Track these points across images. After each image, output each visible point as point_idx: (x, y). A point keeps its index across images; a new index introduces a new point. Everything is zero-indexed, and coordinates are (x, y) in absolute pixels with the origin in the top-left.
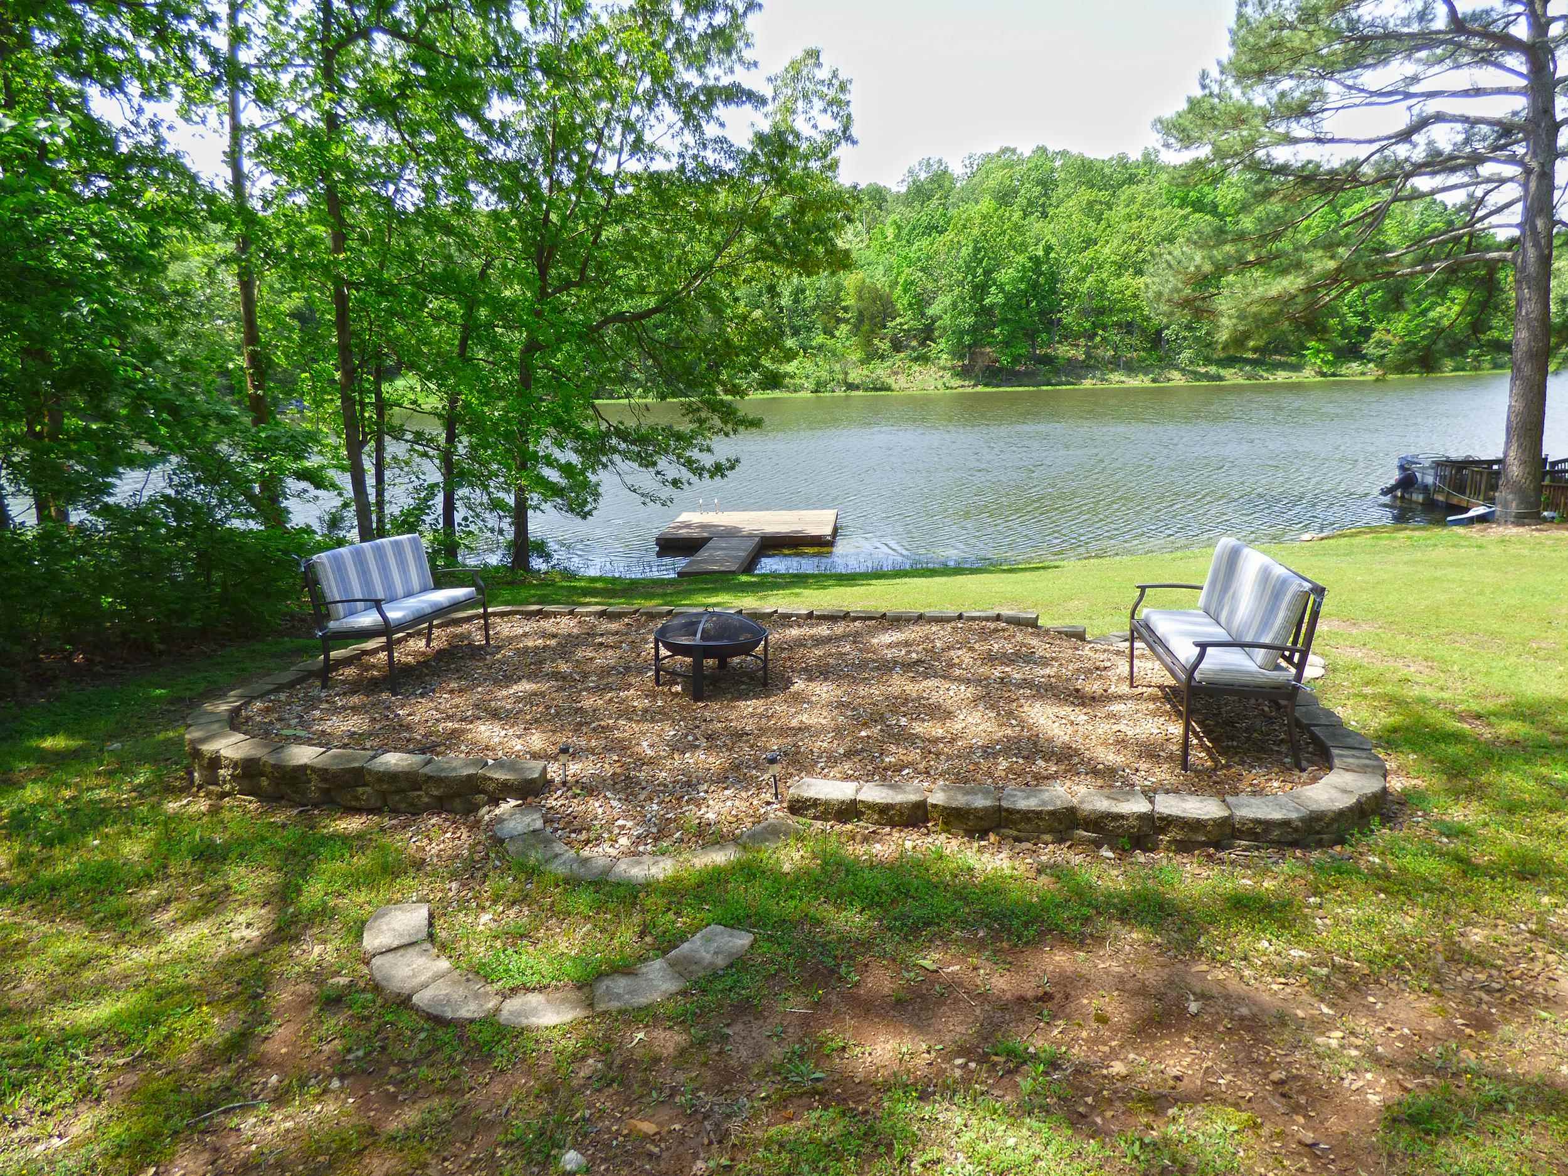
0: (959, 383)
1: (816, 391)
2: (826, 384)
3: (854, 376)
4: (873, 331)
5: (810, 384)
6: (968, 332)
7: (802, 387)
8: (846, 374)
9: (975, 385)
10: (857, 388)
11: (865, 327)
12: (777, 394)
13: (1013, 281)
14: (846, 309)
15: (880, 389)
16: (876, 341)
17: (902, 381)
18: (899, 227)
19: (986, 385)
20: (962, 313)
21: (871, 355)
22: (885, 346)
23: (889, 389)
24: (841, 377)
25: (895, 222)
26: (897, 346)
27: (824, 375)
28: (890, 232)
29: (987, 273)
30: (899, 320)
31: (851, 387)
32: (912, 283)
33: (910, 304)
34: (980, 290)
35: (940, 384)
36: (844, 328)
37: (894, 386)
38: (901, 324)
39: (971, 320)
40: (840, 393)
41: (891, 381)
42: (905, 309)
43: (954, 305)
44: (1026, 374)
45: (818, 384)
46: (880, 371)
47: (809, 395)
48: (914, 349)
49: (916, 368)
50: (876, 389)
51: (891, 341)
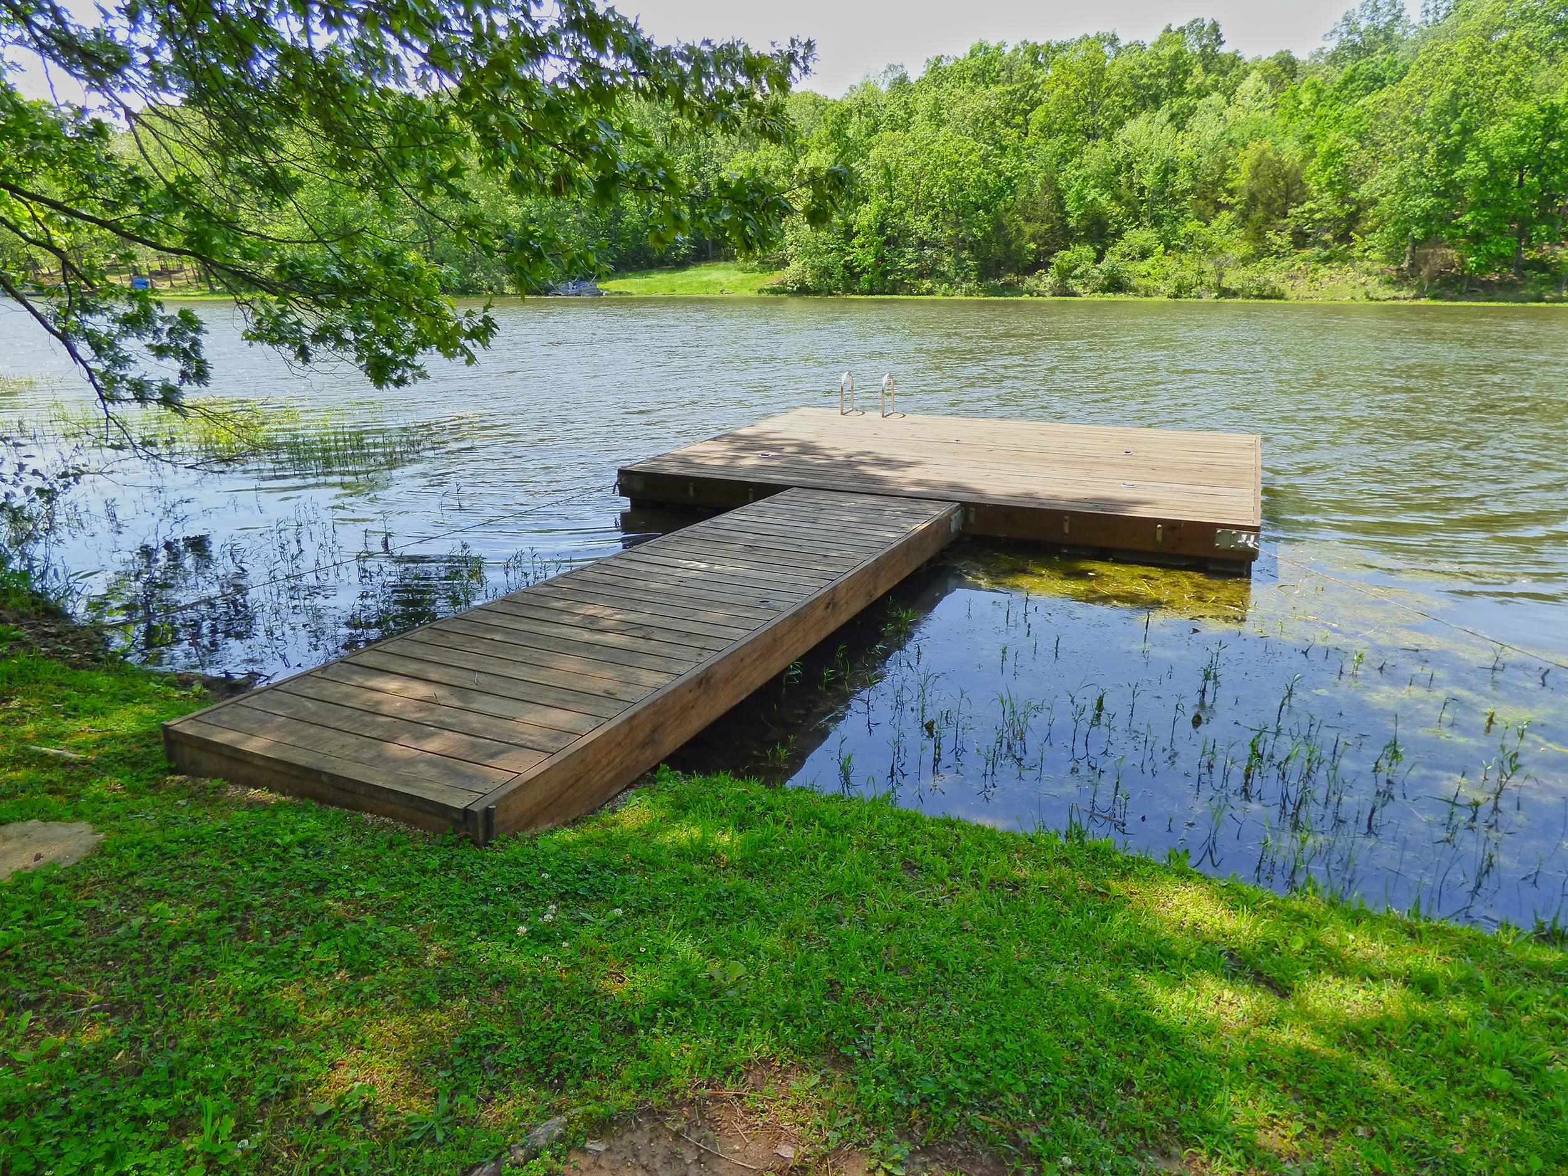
0: (1392, 293)
1: (1176, 296)
2: (1190, 288)
3: (1233, 279)
4: (1267, 220)
5: (1169, 287)
6: (1417, 221)
7: (1157, 291)
8: (1221, 276)
9: (1416, 297)
10: (1235, 294)
11: (1259, 214)
12: (1121, 297)
13: (1508, 142)
14: (1231, 193)
15: (1269, 297)
16: (1270, 234)
17: (1302, 287)
18: (1319, 92)
19: (1434, 297)
20: (1416, 191)
21: (1262, 252)
22: (1280, 240)
23: (1281, 297)
24: (1212, 279)
25: (1314, 85)
26: (1300, 240)
27: (1190, 276)
28: (1306, 98)
29: (1466, 131)
30: (1309, 205)
31: (1225, 293)
32: (1339, 153)
33: (1331, 184)
34: (1453, 156)
35: (1360, 293)
36: (1226, 216)
37: (1289, 293)
38: (1311, 211)
39: (1426, 202)
40: (1210, 298)
41: (1285, 287)
42: (1321, 191)
43: (1402, 180)
44: (1501, 285)
45: (1179, 288)
46: (1273, 274)
47: (1165, 299)
48: (1326, 245)
49: (1323, 271)
50: (1261, 296)
51: (1292, 234)
